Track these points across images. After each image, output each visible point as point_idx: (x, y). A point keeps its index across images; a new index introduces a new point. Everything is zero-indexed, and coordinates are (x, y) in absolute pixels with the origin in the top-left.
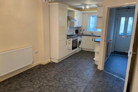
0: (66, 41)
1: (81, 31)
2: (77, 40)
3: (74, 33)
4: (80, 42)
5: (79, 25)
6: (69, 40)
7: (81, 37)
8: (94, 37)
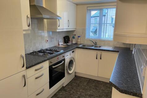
0: (24, 76)
1: (74, 38)
2: (64, 60)
3: (61, 43)
4: (71, 62)
5: (69, 27)
6: (36, 70)
7: (73, 52)
8: (99, 52)
